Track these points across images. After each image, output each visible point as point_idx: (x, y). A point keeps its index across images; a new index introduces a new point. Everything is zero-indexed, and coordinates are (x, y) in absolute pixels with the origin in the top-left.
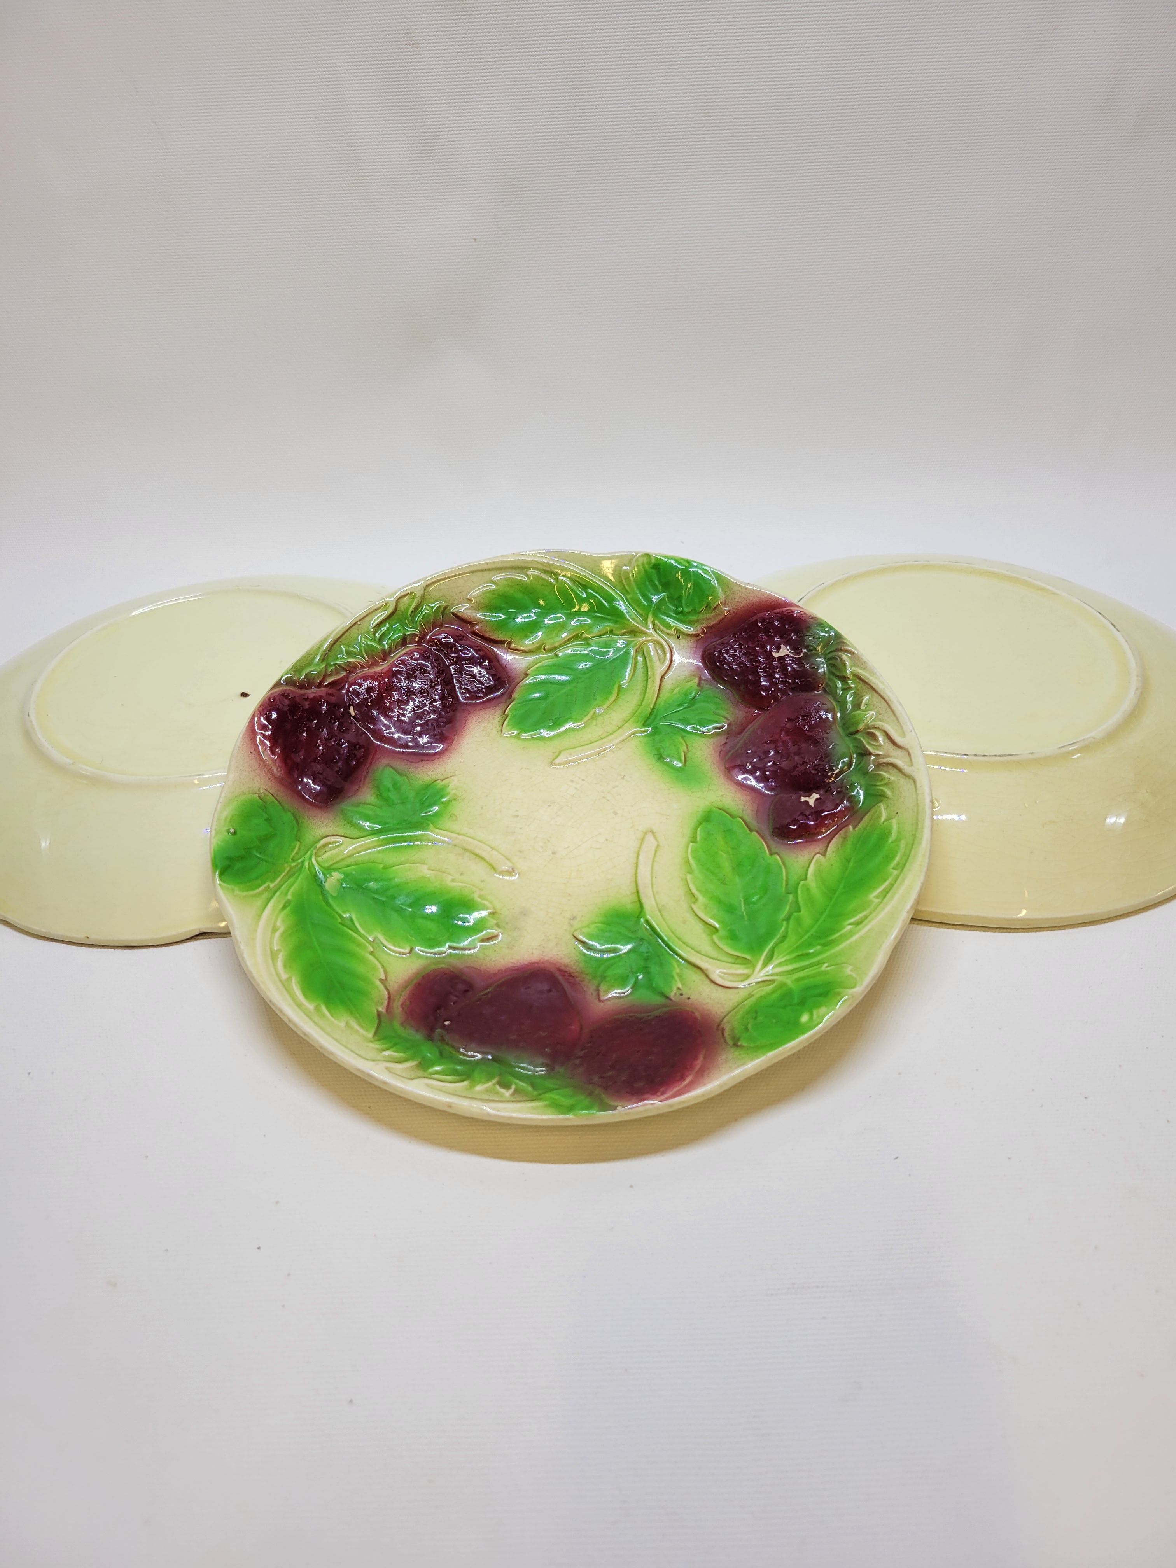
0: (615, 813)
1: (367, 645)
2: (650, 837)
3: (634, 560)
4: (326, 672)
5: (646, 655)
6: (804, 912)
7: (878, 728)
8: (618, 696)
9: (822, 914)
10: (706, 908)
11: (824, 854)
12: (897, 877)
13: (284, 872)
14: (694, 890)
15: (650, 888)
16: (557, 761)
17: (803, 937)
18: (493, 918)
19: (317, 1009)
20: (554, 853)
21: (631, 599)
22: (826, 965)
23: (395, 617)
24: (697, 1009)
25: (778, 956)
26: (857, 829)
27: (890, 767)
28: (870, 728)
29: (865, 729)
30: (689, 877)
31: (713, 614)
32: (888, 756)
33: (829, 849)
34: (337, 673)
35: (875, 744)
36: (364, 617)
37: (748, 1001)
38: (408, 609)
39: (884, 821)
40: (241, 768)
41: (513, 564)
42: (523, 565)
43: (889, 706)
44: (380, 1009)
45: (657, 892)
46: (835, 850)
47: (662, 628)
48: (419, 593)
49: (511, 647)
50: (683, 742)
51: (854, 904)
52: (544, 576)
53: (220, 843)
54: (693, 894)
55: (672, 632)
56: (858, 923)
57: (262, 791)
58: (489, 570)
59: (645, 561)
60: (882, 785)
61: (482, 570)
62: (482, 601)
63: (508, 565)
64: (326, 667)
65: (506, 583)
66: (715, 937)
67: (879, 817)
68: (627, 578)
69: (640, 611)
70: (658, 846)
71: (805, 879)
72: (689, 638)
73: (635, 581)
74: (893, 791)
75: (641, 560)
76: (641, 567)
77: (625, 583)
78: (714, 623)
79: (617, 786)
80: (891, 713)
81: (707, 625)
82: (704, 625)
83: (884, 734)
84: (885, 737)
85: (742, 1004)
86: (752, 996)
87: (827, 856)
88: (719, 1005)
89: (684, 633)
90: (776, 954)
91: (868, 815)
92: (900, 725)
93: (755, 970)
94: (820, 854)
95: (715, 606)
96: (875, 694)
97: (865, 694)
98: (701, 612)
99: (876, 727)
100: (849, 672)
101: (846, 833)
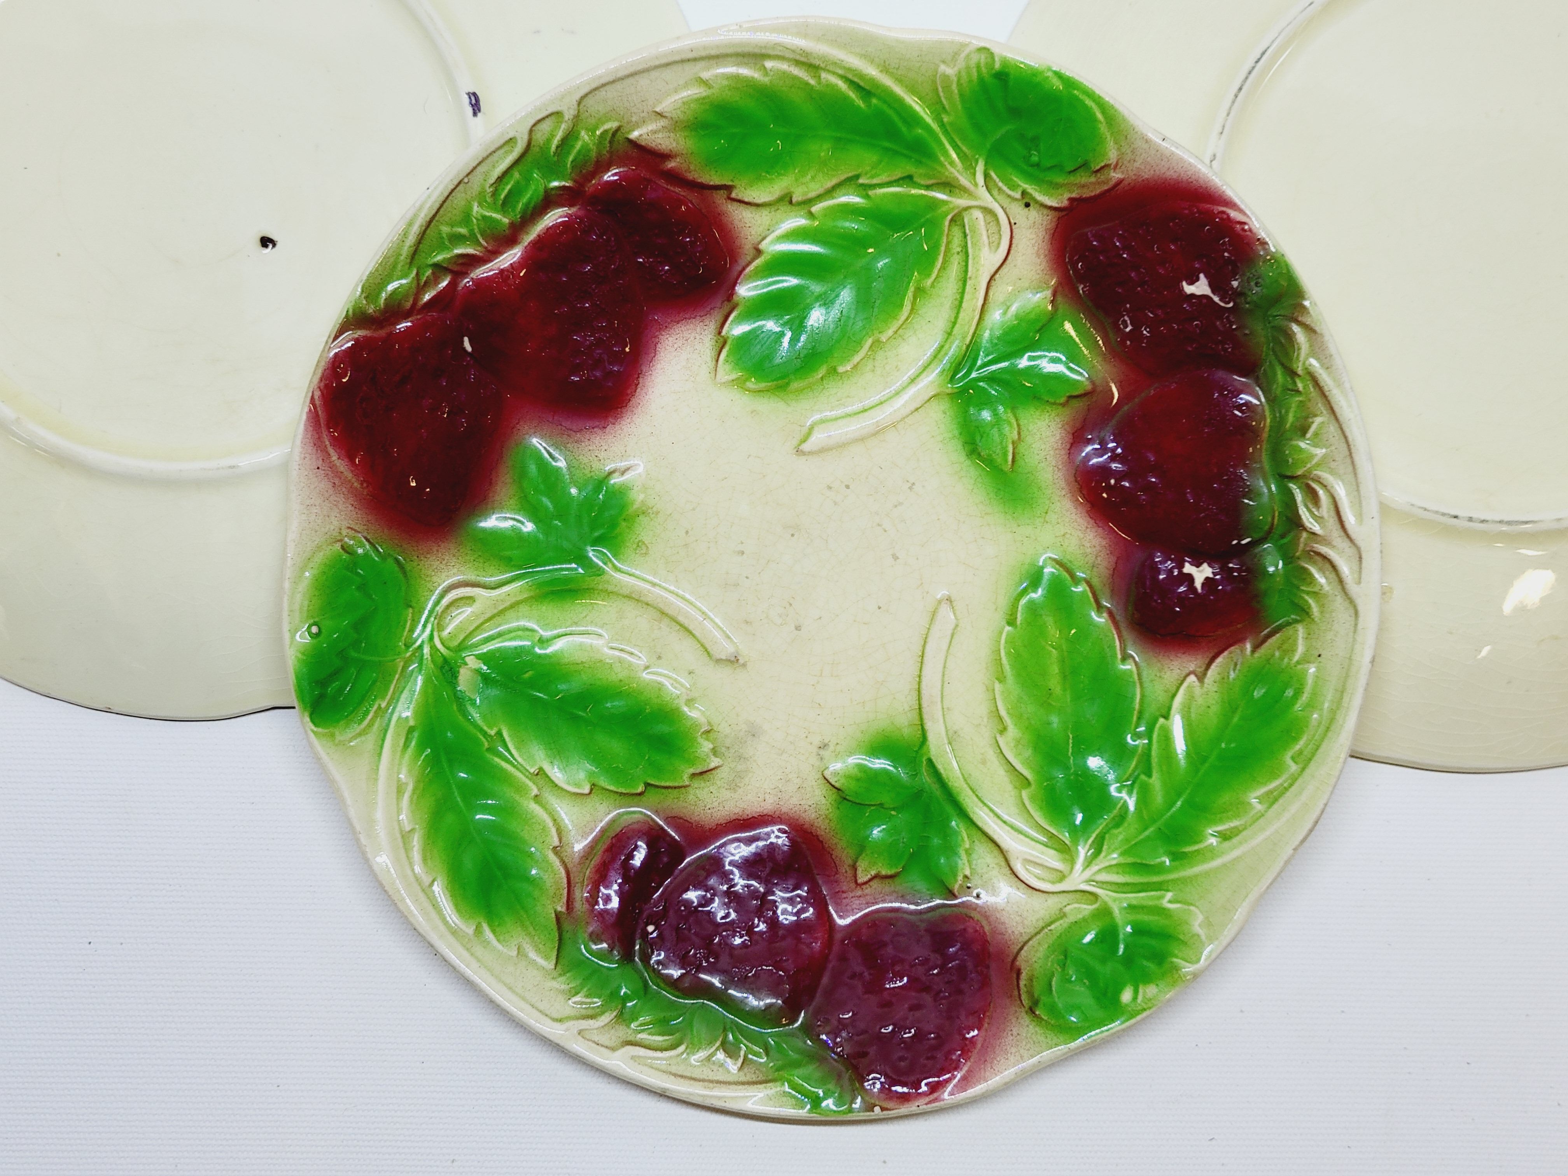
0: (895, 557)
1: (484, 218)
2: (945, 609)
3: (963, 55)
4: (418, 284)
5: (967, 231)
6: (1156, 779)
7: (1324, 486)
8: (912, 309)
9: (1180, 794)
10: (1016, 746)
11: (1201, 678)
12: (1294, 780)
13: (396, 672)
14: (1003, 713)
15: (939, 703)
16: (806, 447)
17: (1146, 828)
18: (707, 739)
19: (478, 930)
20: (798, 628)
21: (951, 124)
22: (1169, 895)
23: (529, 158)
24: (987, 918)
25: (1107, 856)
26: (1257, 655)
27: (1328, 566)
28: (1313, 480)
29: (1303, 476)
30: (997, 686)
31: (1093, 179)
32: (1329, 545)
33: (1210, 673)
34: (436, 279)
35: (1314, 511)
36: (475, 168)
37: (1057, 924)
38: (549, 141)
39: (1298, 663)
40: (308, 502)
41: (739, 50)
42: (757, 51)
43: (1351, 454)
44: (559, 909)
45: (948, 709)
46: (1218, 677)
47: (1000, 184)
48: (568, 115)
49: (733, 195)
50: (1014, 421)
51: (1226, 797)
52: (796, 71)
53: (300, 656)
54: (1000, 718)
55: (1018, 195)
56: (1225, 836)
57: (344, 532)
58: (695, 60)
59: (983, 61)
60: (1308, 593)
61: (683, 61)
62: (682, 116)
63: (730, 51)
64: (417, 274)
65: (725, 83)
66: (1025, 794)
67: (1293, 649)
68: (947, 88)
69: (964, 149)
70: (957, 626)
71: (1166, 717)
72: (1046, 211)
73: (961, 95)
74: (1322, 606)
75: (975, 58)
76: (974, 70)
77: (942, 94)
78: (1093, 194)
79: (901, 504)
80: (1350, 468)
81: (1078, 196)
82: (1074, 195)
83: (1331, 500)
84: (1332, 507)
85: (1049, 928)
86: (1063, 915)
87: (1206, 685)
88: (1018, 918)
89: (1036, 202)
90: (1105, 847)
91: (1278, 635)
92: (1359, 496)
93: (1072, 869)
94: (1196, 676)
95: (1098, 167)
96: (1334, 422)
97: (1319, 413)
98: (1070, 172)
99: (1321, 480)
100: (1300, 364)
101: (1240, 653)
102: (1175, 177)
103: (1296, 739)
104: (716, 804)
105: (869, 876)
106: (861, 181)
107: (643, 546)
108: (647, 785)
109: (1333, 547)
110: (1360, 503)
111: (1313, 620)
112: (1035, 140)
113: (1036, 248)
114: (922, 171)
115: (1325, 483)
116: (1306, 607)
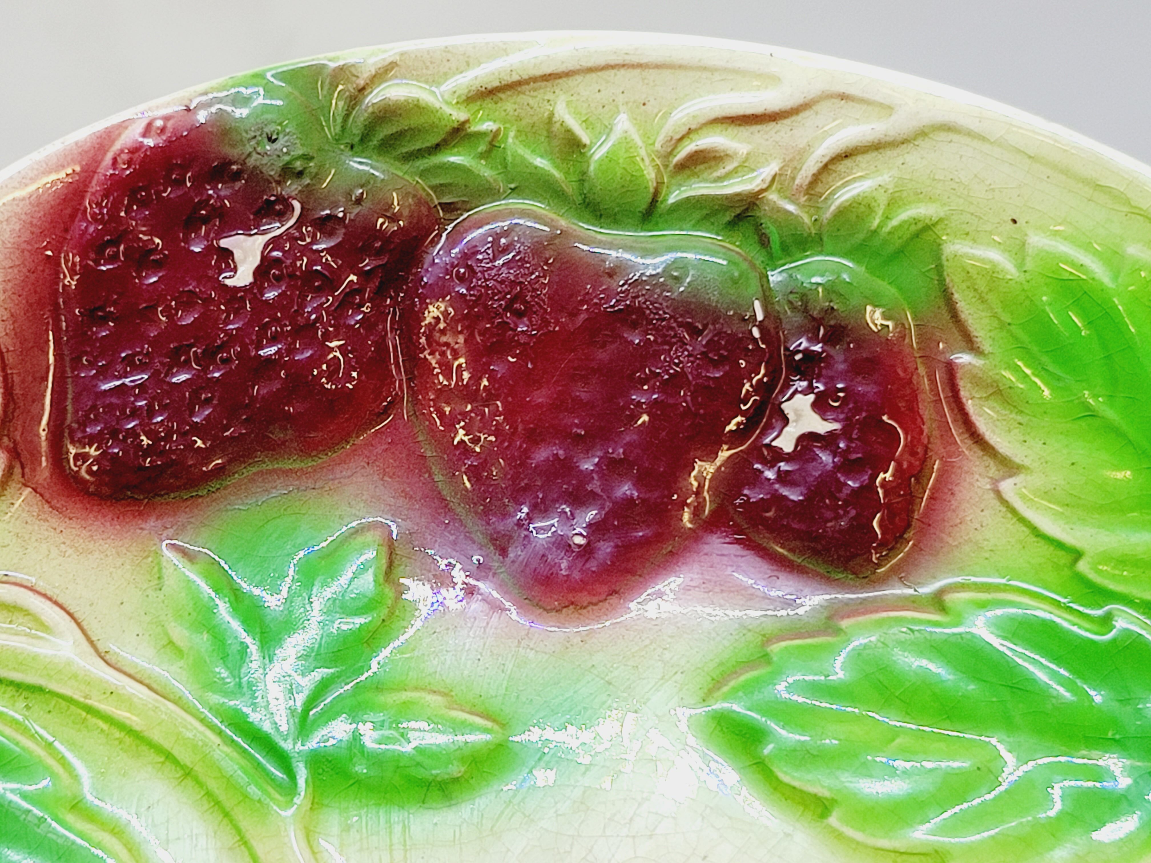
11: (1012, 469)
26: (986, 346)
27: (842, 166)
28: (671, 153)
32: (802, 154)
33: (1004, 449)
35: (730, 167)
39: (1020, 266)
43: (640, 66)
50: (405, 696)
60: (886, 218)
67: (991, 272)
71: (1077, 555)
74: (919, 196)
80: (666, 74)
83: (718, 128)
84: (733, 130)
87: (1027, 462)
91: (956, 296)
92: (726, 70)
94: (1003, 478)
96: (571, 82)
99: (678, 136)
100: (448, 110)
101: (977, 381)
102: (17, 227)
110: (736, 71)
111: (941, 220)
113: (70, 551)
115: (684, 130)
116: (913, 228)
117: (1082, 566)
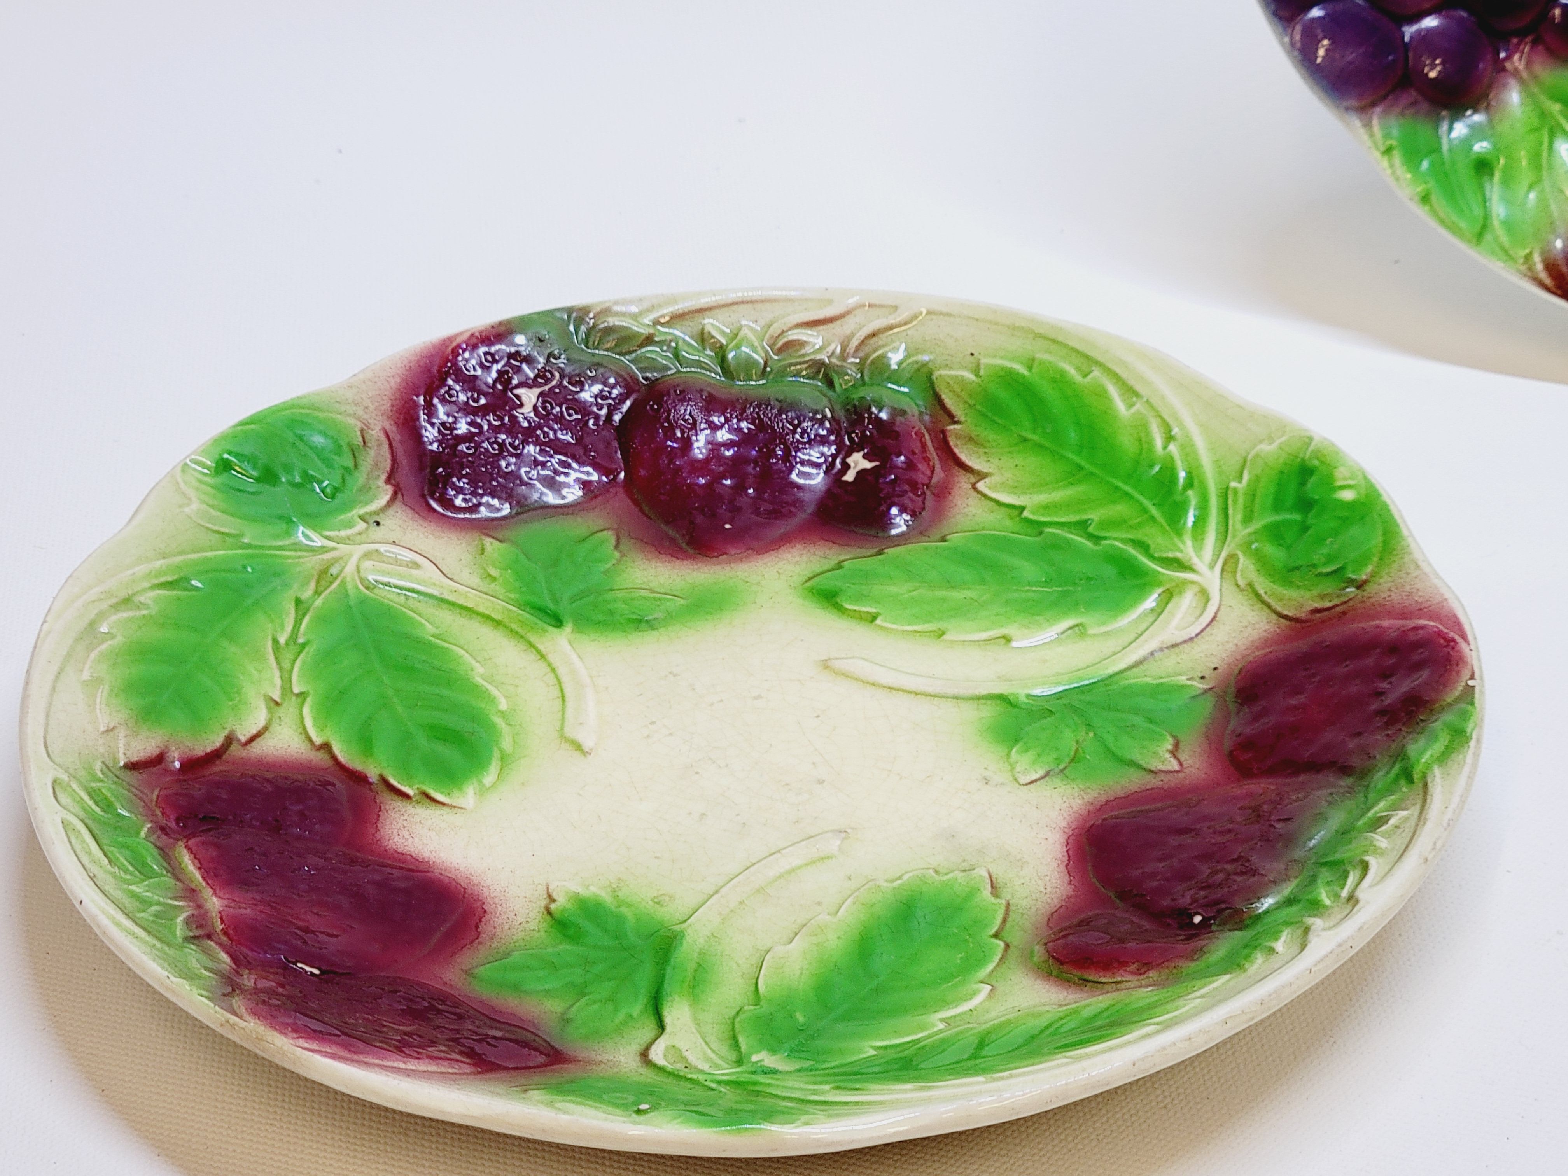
0: (759, 697)
3: (182, 485)
5: (386, 581)
6: (1095, 516)
7: (783, 332)
9: (1117, 488)
10: (1035, 628)
11: (983, 475)
14: (984, 635)
17: (1153, 519)
18: (948, 873)
20: (821, 782)
22: (1235, 484)
24: (1241, 659)
25: (1181, 551)
26: (963, 419)
27: (872, 340)
28: (774, 343)
29: (770, 351)
31: (372, 453)
33: (977, 467)
35: (809, 347)
37: (1259, 588)
39: (977, 375)
42: (80, 627)
43: (753, 301)
46: (984, 459)
47: (345, 533)
49: (242, 739)
51: (1123, 441)
52: (124, 615)
54: (991, 639)
55: (362, 525)
56: (1169, 438)
59: (198, 475)
62: (127, 715)
63: (67, 643)
65: (105, 670)
66: (1093, 630)
67: (961, 381)
68: (213, 520)
71: (1022, 509)
72: (391, 510)
73: (226, 513)
78: (389, 463)
79: (691, 685)
80: (768, 304)
81: (386, 475)
82: (384, 477)
83: (799, 329)
84: (807, 329)
85: (1263, 595)
86: (1250, 585)
87: (991, 470)
88: (1249, 629)
89: (376, 513)
90: (1170, 555)
91: (943, 397)
92: (801, 300)
93: (1193, 582)
94: (978, 481)
95: (361, 439)
96: (714, 312)
97: (701, 327)
98: (356, 466)
99: (776, 335)
100: (642, 329)
101: (958, 436)
103: (1063, 373)
104: (1040, 882)
105: (1172, 759)
106: (282, 640)
107: (660, 898)
108: (996, 936)
109: (853, 335)
110: (808, 300)
111: (932, 361)
112: (305, 475)
113: (430, 536)
114: (295, 586)
115: (779, 331)
116: (916, 366)
117: (1026, 514)
